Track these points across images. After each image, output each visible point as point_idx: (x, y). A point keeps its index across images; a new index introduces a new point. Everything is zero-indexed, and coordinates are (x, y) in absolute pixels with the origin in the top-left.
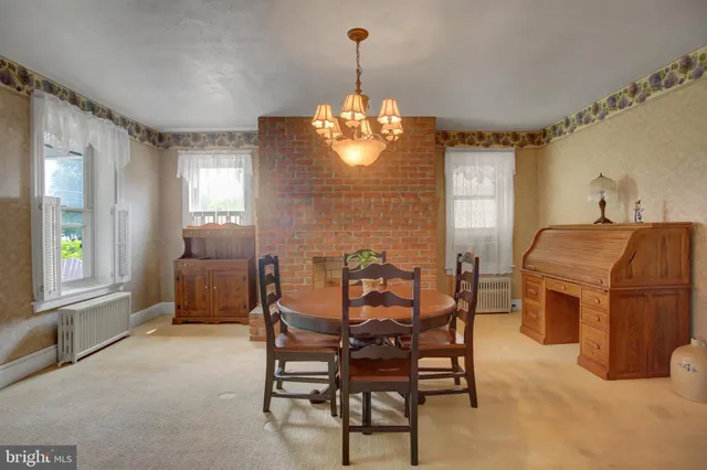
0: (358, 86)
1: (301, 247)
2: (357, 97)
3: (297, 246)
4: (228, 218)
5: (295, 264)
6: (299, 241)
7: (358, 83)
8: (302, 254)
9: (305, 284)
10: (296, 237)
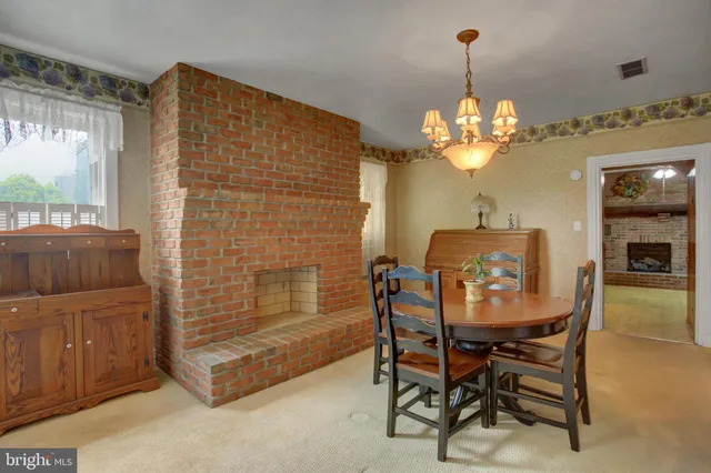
0: (469, 89)
1: (240, 259)
2: (470, 100)
3: (235, 258)
4: (76, 217)
5: (233, 283)
6: (237, 252)
7: (469, 85)
8: (241, 269)
9: (246, 308)
10: (234, 247)
